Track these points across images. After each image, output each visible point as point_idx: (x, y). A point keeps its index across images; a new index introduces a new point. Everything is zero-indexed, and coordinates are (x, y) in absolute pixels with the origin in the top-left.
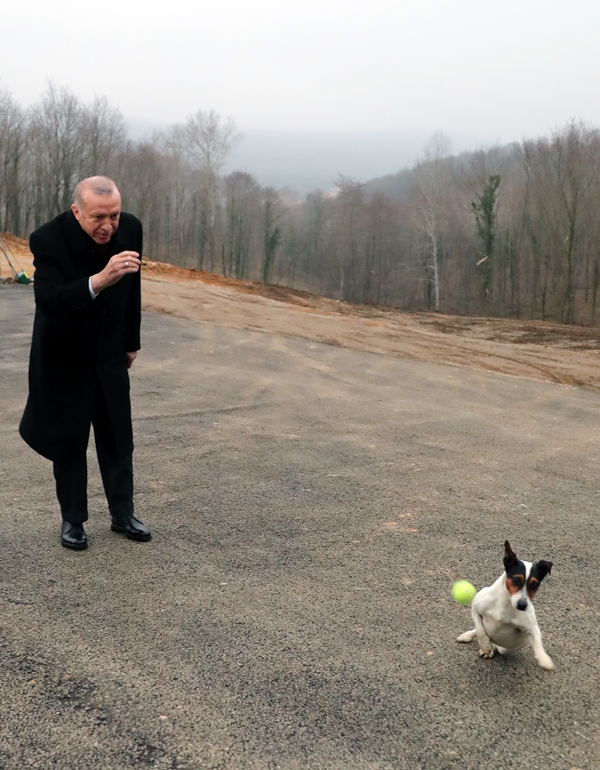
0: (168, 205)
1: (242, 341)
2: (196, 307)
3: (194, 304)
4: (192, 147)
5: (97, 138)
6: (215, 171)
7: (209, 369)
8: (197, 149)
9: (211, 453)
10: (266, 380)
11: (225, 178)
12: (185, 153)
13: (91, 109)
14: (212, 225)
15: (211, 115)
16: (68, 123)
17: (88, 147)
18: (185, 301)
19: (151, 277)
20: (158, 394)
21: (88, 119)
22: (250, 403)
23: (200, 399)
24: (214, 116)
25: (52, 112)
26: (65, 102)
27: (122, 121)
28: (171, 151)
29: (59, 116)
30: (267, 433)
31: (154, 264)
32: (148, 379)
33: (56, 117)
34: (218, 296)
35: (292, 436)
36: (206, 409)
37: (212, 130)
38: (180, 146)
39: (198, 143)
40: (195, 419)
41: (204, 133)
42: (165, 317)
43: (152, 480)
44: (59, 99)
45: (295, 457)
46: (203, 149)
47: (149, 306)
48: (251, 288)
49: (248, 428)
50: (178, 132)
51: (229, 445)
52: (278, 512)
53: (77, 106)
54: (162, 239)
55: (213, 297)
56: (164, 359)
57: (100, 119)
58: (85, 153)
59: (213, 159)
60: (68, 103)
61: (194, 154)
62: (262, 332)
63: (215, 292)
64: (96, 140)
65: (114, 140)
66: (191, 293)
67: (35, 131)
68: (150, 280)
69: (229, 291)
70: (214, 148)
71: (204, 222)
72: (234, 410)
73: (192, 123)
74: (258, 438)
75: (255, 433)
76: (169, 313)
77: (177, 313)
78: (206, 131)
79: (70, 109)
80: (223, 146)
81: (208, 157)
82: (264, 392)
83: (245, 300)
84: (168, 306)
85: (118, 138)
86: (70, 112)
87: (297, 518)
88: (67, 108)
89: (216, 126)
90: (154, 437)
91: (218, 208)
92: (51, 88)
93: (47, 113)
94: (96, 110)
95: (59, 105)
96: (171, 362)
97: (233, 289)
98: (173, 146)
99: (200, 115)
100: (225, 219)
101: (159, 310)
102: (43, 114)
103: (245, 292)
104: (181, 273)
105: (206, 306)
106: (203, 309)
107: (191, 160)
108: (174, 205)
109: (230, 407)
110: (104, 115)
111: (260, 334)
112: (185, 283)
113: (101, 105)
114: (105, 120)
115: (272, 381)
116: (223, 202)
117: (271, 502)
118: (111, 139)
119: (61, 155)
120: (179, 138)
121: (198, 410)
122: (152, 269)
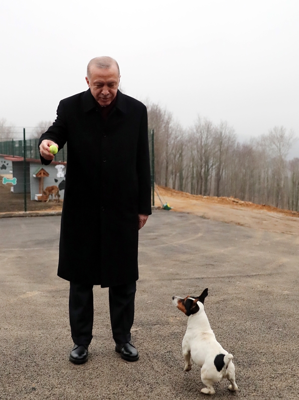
0: (260, 176)
1: (278, 239)
2: (259, 222)
3: (257, 220)
4: (271, 145)
5: (221, 142)
6: (283, 157)
7: (252, 253)
8: (274, 146)
9: (224, 300)
10: (285, 260)
11: (290, 161)
12: (268, 149)
13: (219, 127)
14: (282, 186)
15: (282, 129)
16: (207, 135)
17: (218, 147)
18: (253, 219)
19: (238, 208)
20: (213, 265)
21: (217, 133)
22: (269, 272)
23: (238, 269)
24: (283, 129)
25: (199, 130)
26: (206, 124)
27: (235, 133)
28: (260, 148)
29: (202, 132)
30: (269, 289)
31: (243, 202)
32: (212, 257)
33: (201, 132)
34: (274, 217)
35: (286, 292)
36: (238, 275)
37: (282, 137)
38: (265, 145)
39: (274, 143)
40: (227, 280)
41: (277, 138)
42: (238, 227)
43: (172, 317)
44: (203, 123)
45: (281, 306)
46: (277, 146)
47: (232, 221)
48: (294, 214)
49: (258, 286)
50: (264, 139)
51: (239, 296)
52: (249, 346)
53: (212, 127)
54: (256, 194)
55: (271, 218)
56: (227, 247)
57: (223, 132)
58: (216, 150)
59: (283, 151)
60: (207, 125)
61: (273, 149)
62: (292, 235)
63: (272, 215)
64: (221, 143)
65: (230, 143)
66: (259, 216)
67: (191, 140)
68: (237, 209)
69: (281, 215)
70: (283, 145)
71: (278, 185)
72: (255, 275)
73: (272, 133)
74: (261, 293)
75: (261, 289)
76: (242, 225)
77: (246, 225)
78: (279, 137)
79: (208, 128)
80: (288, 144)
81: (280, 150)
82: (281, 266)
83: (289, 220)
84: (242, 222)
85: (232, 142)
86: (208, 129)
87: (261, 351)
88: (206, 127)
89: (284, 134)
90: (193, 289)
91: (286, 178)
92: (199, 118)
93: (197, 130)
94: (221, 128)
95: (203, 126)
96: (230, 249)
97: (283, 214)
98: (261, 145)
99: (275, 129)
100: (290, 184)
101: (236, 223)
102: (195, 131)
103: (290, 216)
104: (257, 206)
105: (264, 222)
106: (262, 224)
107: (270, 153)
108: (262, 176)
109: (254, 274)
110: (225, 130)
111: (290, 235)
112: (256, 211)
113: (224, 125)
114: (226, 133)
115: (289, 260)
116: (289, 174)
117: (248, 337)
118: (229, 143)
119: (203, 151)
120: (264, 141)
121: (232, 275)
122: (241, 204)
